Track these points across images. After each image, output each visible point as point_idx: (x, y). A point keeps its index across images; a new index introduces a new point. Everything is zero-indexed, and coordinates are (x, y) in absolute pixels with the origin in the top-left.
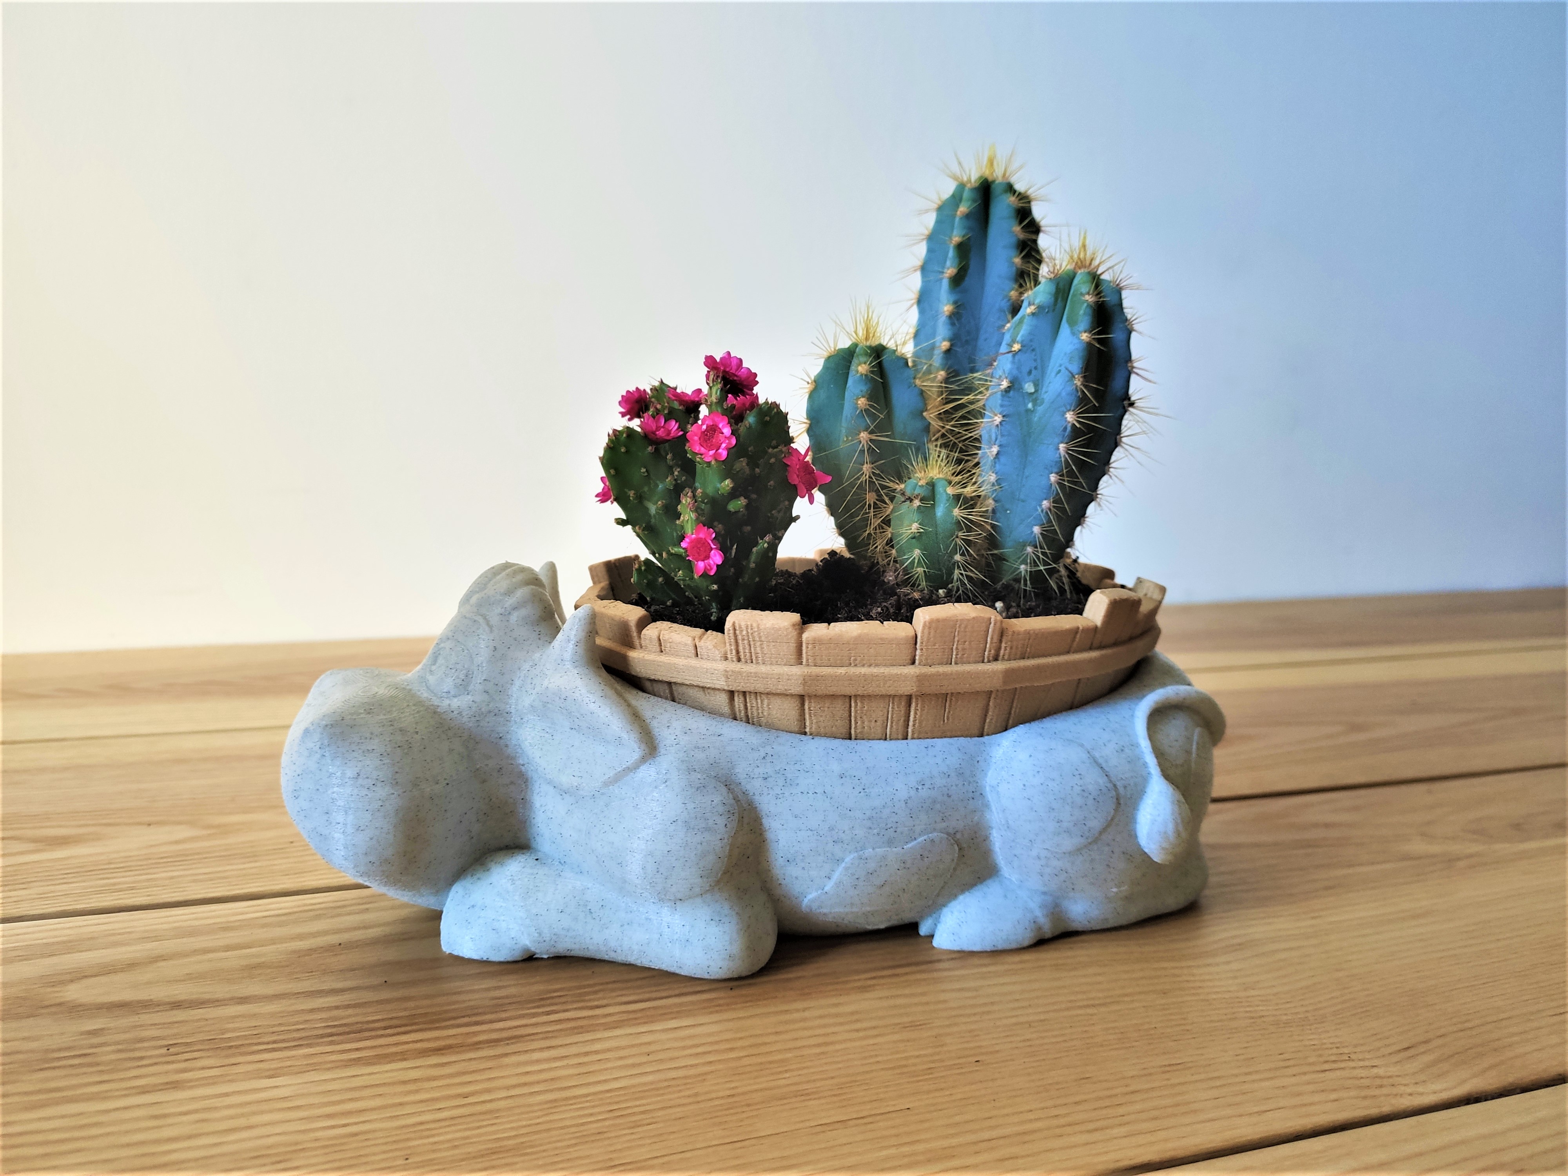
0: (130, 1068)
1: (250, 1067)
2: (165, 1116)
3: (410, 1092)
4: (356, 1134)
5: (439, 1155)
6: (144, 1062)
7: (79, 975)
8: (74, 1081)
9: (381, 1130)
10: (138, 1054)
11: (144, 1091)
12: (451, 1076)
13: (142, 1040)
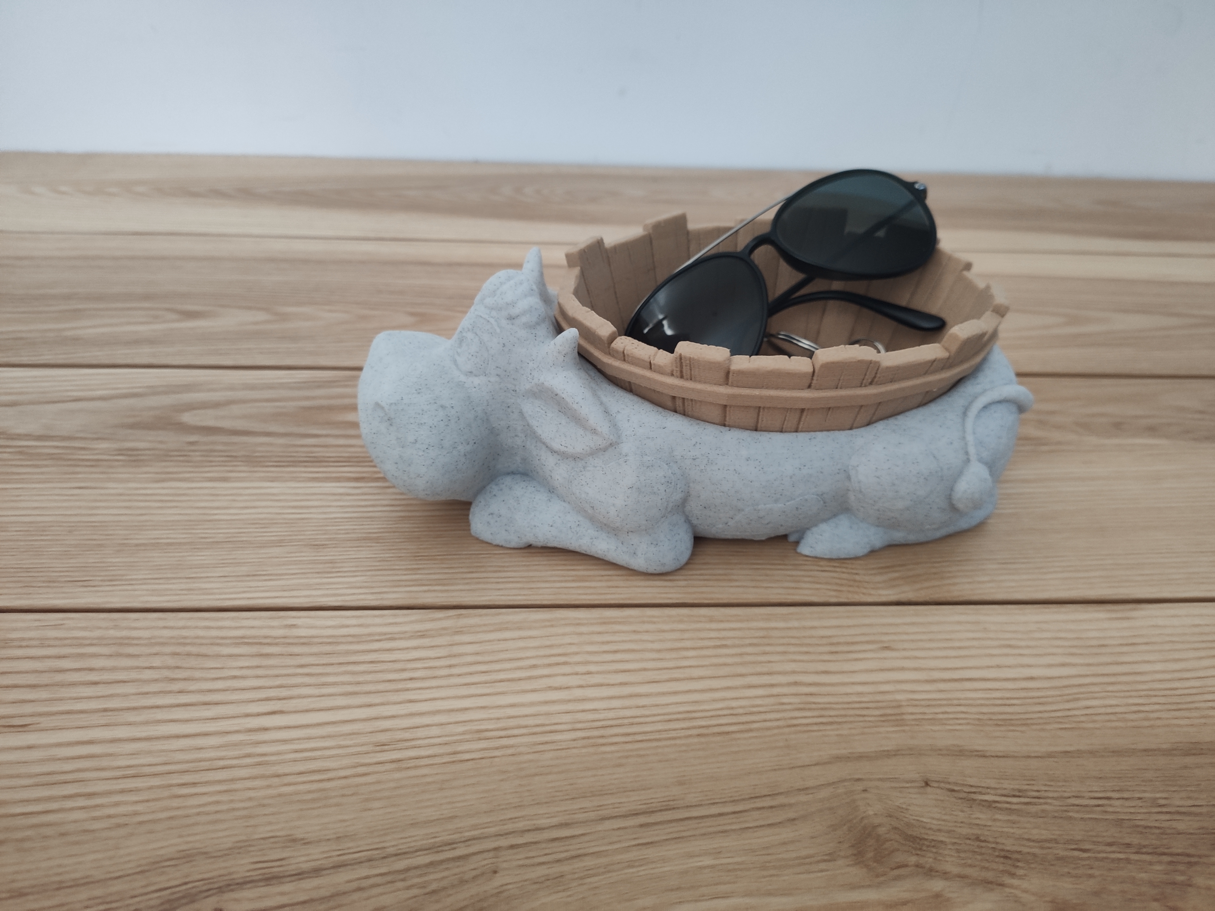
0: (206, 466)
1: (262, 475)
2: (218, 495)
3: (336, 500)
4: (303, 519)
5: (339, 536)
6: (213, 464)
7: (191, 407)
8: (180, 469)
9: (315, 519)
10: (211, 459)
11: (211, 480)
12: (358, 494)
13: (215, 451)
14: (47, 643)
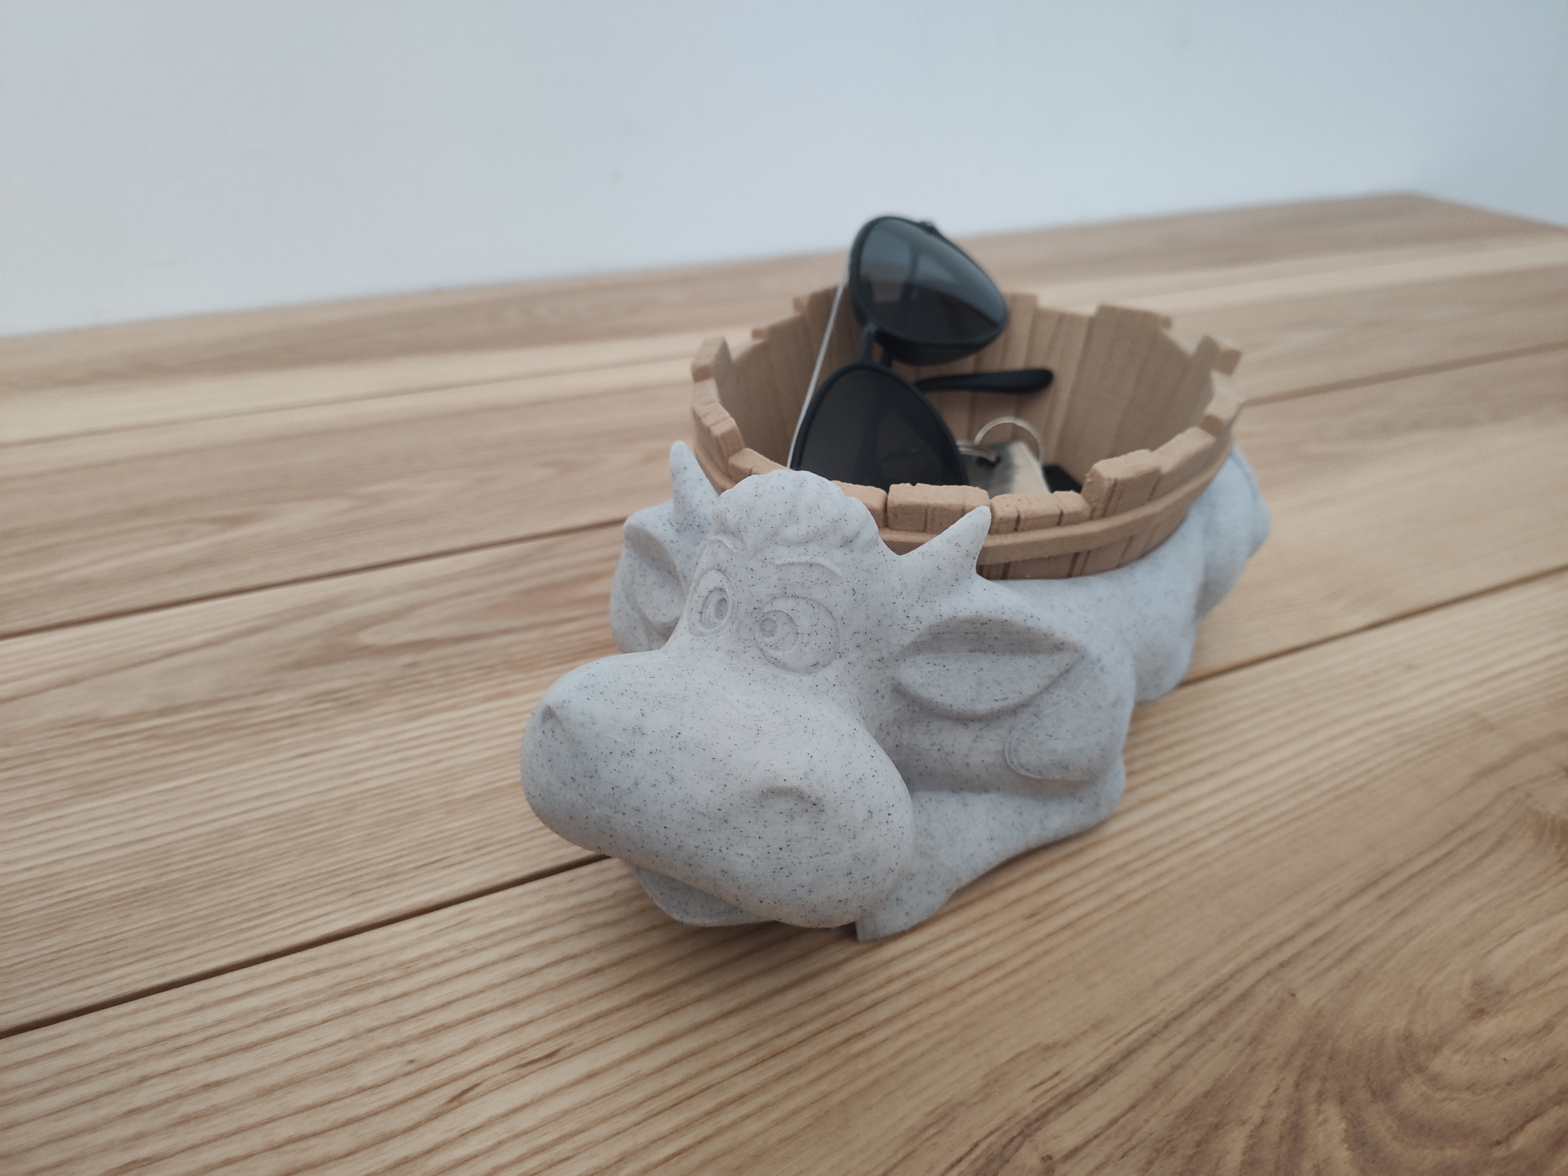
0: (462, 686)
10: (460, 676)
13: (454, 666)
14: (469, 947)
